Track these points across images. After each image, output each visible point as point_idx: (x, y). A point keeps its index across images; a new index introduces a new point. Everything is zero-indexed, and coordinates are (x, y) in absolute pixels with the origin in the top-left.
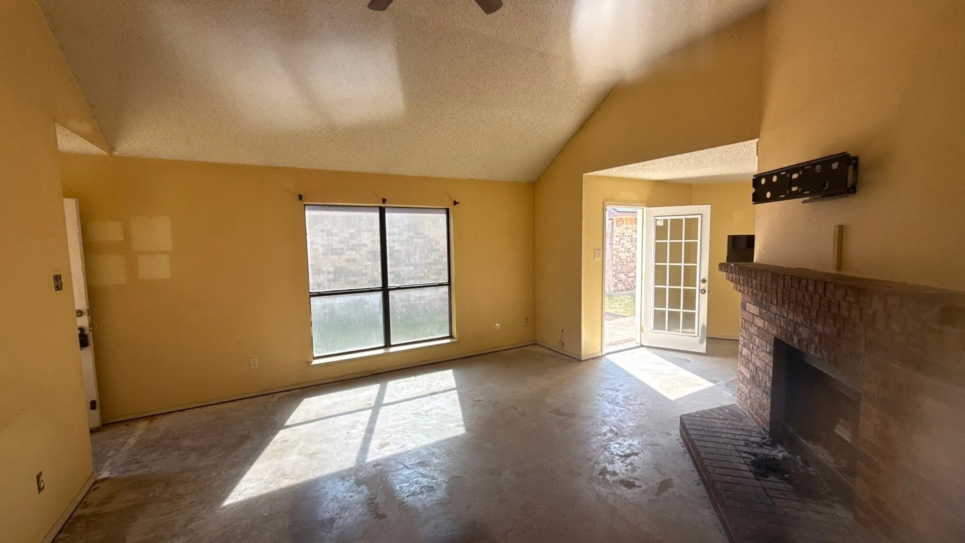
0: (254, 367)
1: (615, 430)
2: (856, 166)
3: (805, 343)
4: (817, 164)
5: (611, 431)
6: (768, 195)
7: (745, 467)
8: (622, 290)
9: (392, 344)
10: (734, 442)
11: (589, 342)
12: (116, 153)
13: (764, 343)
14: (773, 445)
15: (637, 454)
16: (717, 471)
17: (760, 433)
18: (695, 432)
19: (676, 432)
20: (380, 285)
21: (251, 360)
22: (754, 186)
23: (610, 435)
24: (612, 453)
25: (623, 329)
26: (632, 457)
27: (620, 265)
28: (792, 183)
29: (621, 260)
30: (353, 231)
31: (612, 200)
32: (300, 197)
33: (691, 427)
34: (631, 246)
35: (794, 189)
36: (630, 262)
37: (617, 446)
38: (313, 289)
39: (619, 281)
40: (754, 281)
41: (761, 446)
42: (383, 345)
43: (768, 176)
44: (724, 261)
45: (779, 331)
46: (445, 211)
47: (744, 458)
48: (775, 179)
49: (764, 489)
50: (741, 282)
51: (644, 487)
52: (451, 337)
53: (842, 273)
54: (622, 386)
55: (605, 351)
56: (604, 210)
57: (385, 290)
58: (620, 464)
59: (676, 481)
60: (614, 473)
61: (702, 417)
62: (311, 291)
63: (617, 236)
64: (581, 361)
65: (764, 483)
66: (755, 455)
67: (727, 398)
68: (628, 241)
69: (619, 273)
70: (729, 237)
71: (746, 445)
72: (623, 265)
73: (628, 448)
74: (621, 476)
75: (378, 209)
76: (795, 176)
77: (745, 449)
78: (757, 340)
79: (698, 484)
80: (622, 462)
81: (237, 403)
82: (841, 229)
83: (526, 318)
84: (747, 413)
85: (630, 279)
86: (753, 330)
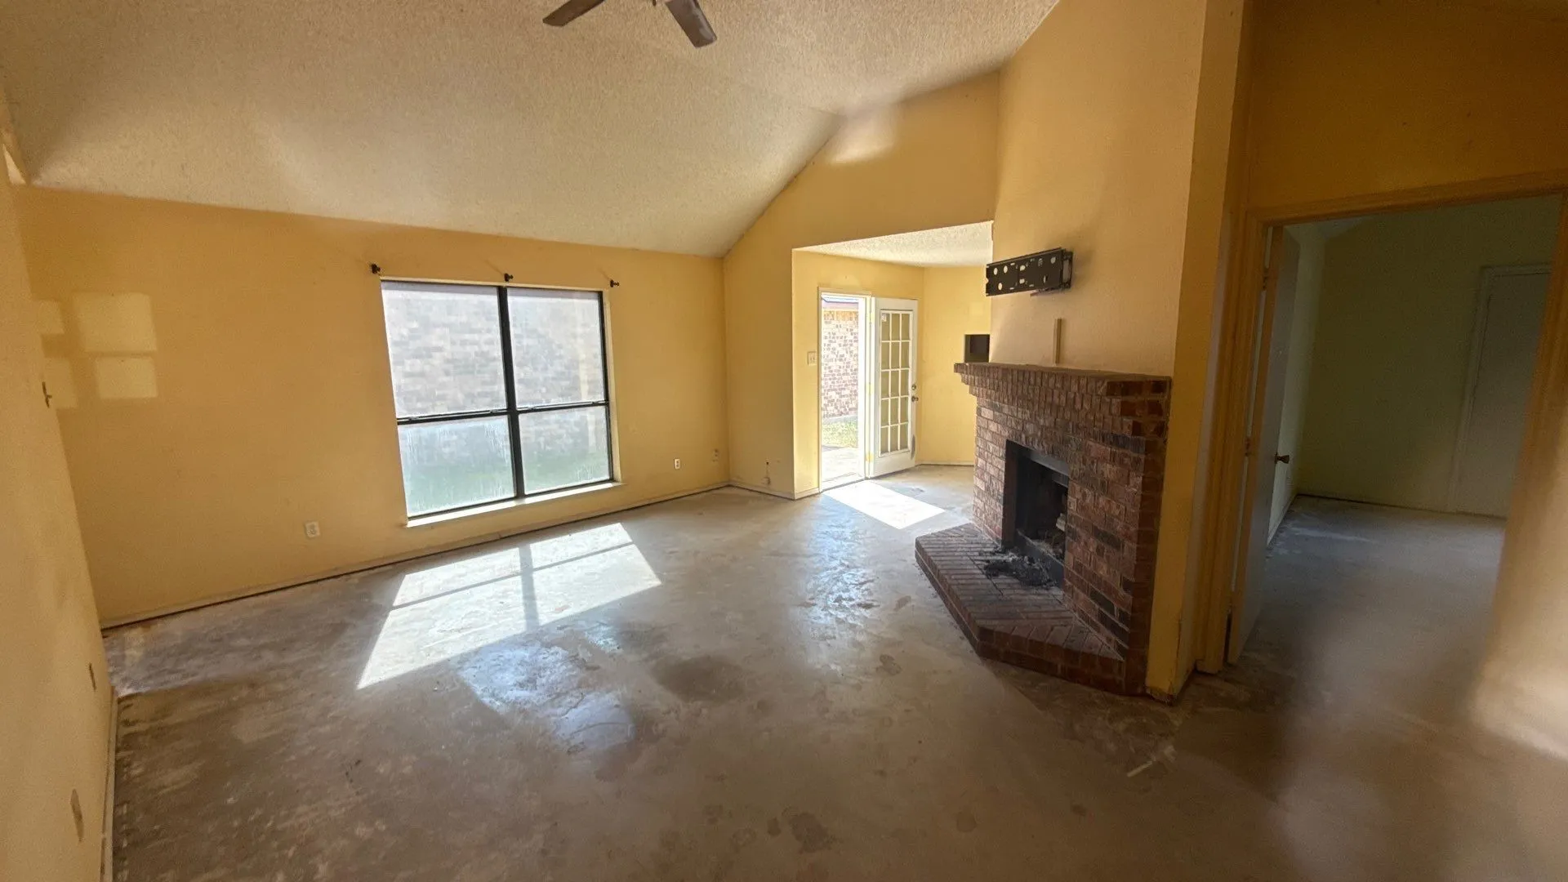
0: (313, 536)
1: (847, 563)
2: (1071, 261)
3: (1031, 439)
4: (1040, 257)
5: (842, 565)
6: (1000, 286)
7: (979, 572)
8: (834, 415)
9: (526, 493)
10: (969, 554)
11: (804, 476)
12: (38, 182)
13: (998, 448)
14: (1004, 552)
15: (872, 581)
16: (953, 577)
17: (993, 543)
18: (931, 550)
19: (912, 558)
20: (503, 406)
21: (308, 525)
22: (988, 276)
23: (841, 568)
24: (846, 583)
25: (840, 463)
26: (868, 584)
27: (830, 379)
28: (1020, 275)
29: (832, 371)
30: (415, 325)
31: (828, 285)
32: (375, 269)
33: (927, 546)
34: (844, 352)
35: (1022, 281)
36: (844, 374)
37: (850, 576)
38: (401, 413)
39: (829, 402)
40: (988, 381)
41: (993, 554)
42: (513, 495)
43: (1000, 265)
44: (961, 360)
45: (1011, 431)
46: (596, 295)
47: (977, 565)
48: (1006, 269)
49: (995, 585)
50: (976, 384)
51: (882, 606)
52: (612, 480)
53: (1060, 366)
54: (848, 522)
55: (823, 486)
56: (819, 299)
57: (512, 413)
58: (856, 591)
59: (914, 597)
60: (851, 599)
61: (938, 536)
62: (397, 417)
63: (826, 338)
64: (793, 500)
65: (993, 580)
66: (988, 561)
67: (963, 520)
68: (840, 345)
69: (829, 390)
70: (967, 336)
71: (980, 555)
72: (835, 378)
73: (862, 577)
74: (858, 600)
75: (495, 290)
76: (1022, 268)
77: (979, 558)
78: (991, 446)
79: (935, 597)
80: (858, 589)
81: (289, 592)
82: (1060, 322)
83: (716, 451)
84: (982, 530)
85: (844, 400)
86: (988, 436)
